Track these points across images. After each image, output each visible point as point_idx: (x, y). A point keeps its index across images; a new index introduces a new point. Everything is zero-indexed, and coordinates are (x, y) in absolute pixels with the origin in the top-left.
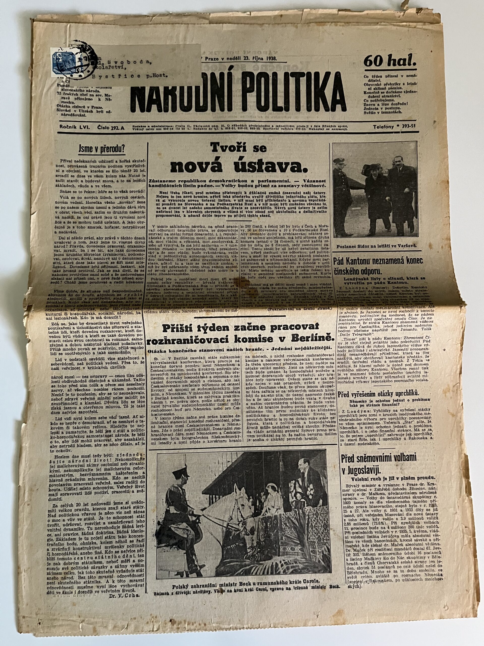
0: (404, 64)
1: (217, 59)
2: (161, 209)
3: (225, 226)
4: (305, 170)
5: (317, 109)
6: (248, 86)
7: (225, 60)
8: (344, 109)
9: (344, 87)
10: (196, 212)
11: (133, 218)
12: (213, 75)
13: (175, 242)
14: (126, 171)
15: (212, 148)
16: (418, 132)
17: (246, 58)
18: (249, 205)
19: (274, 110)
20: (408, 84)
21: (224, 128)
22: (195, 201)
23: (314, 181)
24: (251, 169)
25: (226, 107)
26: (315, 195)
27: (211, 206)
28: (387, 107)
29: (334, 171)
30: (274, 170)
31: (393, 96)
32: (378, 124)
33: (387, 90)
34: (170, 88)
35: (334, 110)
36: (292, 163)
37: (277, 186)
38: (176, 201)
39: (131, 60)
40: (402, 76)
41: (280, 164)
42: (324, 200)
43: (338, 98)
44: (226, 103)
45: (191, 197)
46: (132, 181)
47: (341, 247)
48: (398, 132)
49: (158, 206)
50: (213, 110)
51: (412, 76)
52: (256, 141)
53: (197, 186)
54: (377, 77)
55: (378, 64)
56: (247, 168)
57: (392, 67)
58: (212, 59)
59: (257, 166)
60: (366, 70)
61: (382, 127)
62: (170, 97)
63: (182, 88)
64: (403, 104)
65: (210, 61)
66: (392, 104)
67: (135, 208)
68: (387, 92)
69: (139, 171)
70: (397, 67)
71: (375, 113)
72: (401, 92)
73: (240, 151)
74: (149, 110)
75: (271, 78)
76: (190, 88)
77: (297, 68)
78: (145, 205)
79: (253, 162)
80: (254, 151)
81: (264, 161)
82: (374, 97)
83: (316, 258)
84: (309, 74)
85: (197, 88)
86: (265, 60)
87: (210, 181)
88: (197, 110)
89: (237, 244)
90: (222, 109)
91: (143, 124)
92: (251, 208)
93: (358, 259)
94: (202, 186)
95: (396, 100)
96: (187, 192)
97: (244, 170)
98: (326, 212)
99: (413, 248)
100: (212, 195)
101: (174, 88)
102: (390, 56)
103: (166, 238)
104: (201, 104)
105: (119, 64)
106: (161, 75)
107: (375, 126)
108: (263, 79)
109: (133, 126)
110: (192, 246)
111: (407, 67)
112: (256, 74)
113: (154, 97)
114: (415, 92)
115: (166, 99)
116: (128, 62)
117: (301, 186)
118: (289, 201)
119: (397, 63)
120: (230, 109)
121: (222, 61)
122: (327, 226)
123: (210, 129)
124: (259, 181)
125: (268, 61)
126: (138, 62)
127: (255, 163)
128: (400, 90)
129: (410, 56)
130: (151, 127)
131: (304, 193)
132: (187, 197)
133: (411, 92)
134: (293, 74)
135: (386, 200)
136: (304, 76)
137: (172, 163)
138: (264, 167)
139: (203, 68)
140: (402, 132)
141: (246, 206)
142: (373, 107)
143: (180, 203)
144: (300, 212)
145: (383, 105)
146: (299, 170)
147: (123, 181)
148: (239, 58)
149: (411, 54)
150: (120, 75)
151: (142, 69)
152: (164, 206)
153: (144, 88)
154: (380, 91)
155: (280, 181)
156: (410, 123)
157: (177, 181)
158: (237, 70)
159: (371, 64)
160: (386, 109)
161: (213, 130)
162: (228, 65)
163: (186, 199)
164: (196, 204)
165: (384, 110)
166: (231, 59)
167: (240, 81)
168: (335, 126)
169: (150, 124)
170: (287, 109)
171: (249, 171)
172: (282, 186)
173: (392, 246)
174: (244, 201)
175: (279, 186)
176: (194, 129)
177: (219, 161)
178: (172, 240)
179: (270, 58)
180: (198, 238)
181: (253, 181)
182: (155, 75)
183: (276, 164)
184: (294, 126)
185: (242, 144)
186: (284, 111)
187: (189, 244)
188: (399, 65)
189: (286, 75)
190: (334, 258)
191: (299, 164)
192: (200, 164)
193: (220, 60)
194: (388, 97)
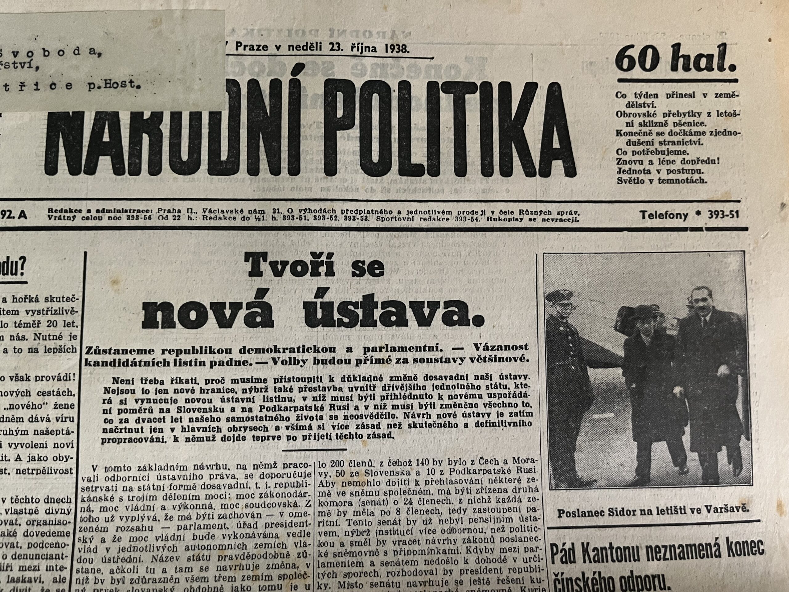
0: (709, 68)
1: (265, 47)
2: (116, 423)
3: (280, 465)
4: (479, 321)
5: (507, 172)
6: (340, 113)
7: (284, 50)
8: (571, 171)
9: (570, 119)
10: (205, 429)
11: (44, 446)
12: (253, 84)
13: (149, 508)
14: (27, 325)
15: (248, 266)
16: (746, 229)
17: (336, 46)
18: (339, 408)
19: (402, 172)
20: (719, 114)
21: (279, 217)
22: (204, 401)
23: (500, 348)
24: (346, 320)
25: (284, 165)
26: (504, 382)
27: (245, 415)
28: (672, 167)
29: (548, 323)
30: (402, 322)
31: (684, 143)
32: (651, 208)
33: (670, 127)
34: (147, 116)
35: (546, 172)
36: (448, 304)
37: (411, 360)
38: (155, 401)
39: (53, 47)
40: (705, 95)
41: (417, 306)
42: (526, 396)
43: (556, 144)
44: (284, 155)
45: (193, 391)
46: (41, 350)
47: (568, 515)
48: (700, 229)
49: (109, 417)
50: (253, 170)
51: (728, 96)
52: (357, 250)
53: (208, 364)
54: (647, 96)
55: (648, 66)
56: (336, 316)
57: (681, 74)
58: (252, 48)
59: (360, 312)
60: (620, 80)
61: (661, 216)
62: (145, 138)
63: (176, 117)
64: (709, 161)
65: (247, 52)
66: (683, 162)
67: (48, 420)
68: (671, 133)
69: (61, 324)
70: (693, 74)
71: (643, 182)
72: (704, 133)
73: (319, 274)
74: (91, 170)
75: (395, 95)
76: (196, 117)
77: (459, 72)
78: (73, 413)
79: (351, 303)
80: (354, 274)
81: (379, 299)
82: (640, 143)
83: (506, 545)
84: (486, 87)
85: (215, 117)
86: (381, 51)
87: (243, 351)
88: (212, 171)
89: (310, 511)
90: (275, 170)
91: (74, 205)
92: (346, 417)
93: (611, 547)
94: (222, 363)
95: (693, 152)
96: (184, 378)
97: (328, 322)
98: (530, 424)
99: (741, 516)
100: (247, 386)
101: (157, 117)
102: (677, 47)
103: (125, 498)
104: (224, 157)
105: (22, 57)
106: (123, 84)
107: (643, 212)
108: (376, 97)
109: (50, 210)
110: (194, 517)
111: (716, 74)
112: (358, 85)
113: (106, 138)
114: (736, 133)
115: (135, 142)
116: (46, 53)
117: (467, 361)
118: (440, 398)
119: (691, 66)
120: (294, 170)
121: (275, 51)
122: (533, 461)
123: (243, 218)
124: (366, 350)
125: (389, 54)
126: (69, 52)
127: (355, 305)
128: (701, 129)
129: (723, 47)
130: (94, 213)
131: (476, 377)
132: (182, 391)
133: (726, 133)
134: (449, 87)
135: (674, 395)
136: (474, 92)
137: (146, 306)
138: (377, 313)
139: (229, 69)
140: (708, 229)
141: (333, 413)
142: (638, 167)
143: (164, 406)
144: (466, 425)
145: (661, 162)
146: (464, 322)
147: (20, 351)
148: (318, 46)
149: (724, 45)
150: (22, 85)
151: (77, 68)
152: (123, 416)
153: (80, 116)
154: (655, 130)
155: (418, 349)
156: (727, 208)
157: (158, 352)
158: (314, 75)
159: (631, 67)
160: (669, 172)
161: (253, 222)
162: (291, 62)
163: (181, 398)
164: (205, 410)
165: (664, 175)
166: (298, 47)
167: (321, 102)
168: (550, 213)
169: (94, 206)
170: (435, 171)
171: (341, 324)
172: (422, 361)
173: (692, 510)
174: (328, 400)
175: (415, 361)
176: (204, 218)
177: (266, 299)
178: (140, 504)
179: (393, 47)
180: (208, 497)
181: (349, 350)
182: (109, 84)
183: (407, 305)
184: (450, 212)
185: (324, 258)
186: (426, 176)
187: (186, 513)
188: (699, 69)
189: (432, 87)
190: (553, 545)
191: (462, 306)
192: (218, 307)
193: (272, 50)
194: (674, 143)
